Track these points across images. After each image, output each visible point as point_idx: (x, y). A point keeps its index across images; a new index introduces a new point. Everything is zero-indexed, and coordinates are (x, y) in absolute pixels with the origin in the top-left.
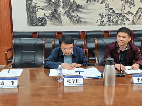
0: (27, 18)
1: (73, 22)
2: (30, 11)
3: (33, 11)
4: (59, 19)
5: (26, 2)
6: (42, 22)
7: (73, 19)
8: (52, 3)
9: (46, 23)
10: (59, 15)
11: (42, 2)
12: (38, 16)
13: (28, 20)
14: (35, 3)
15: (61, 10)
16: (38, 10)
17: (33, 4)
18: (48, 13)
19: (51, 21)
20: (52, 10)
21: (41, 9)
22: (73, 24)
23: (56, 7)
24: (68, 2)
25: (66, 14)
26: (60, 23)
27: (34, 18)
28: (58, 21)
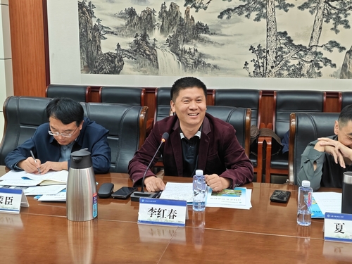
0: (81, 55)
1: (186, 65)
2: (87, 37)
3: (94, 37)
4: (152, 57)
5: (79, 16)
6: (113, 64)
7: (186, 59)
8: (135, 20)
9: (121, 67)
10: (152, 48)
11: (114, 16)
12: (104, 51)
13: (82, 58)
14: (98, 19)
15: (156, 36)
16: (105, 36)
17: (94, 22)
18: (126, 42)
19: (132, 62)
20: (137, 36)
21: (112, 33)
22: (186, 71)
23: (145, 29)
24: (174, 16)
25: (169, 46)
26: (153, 69)
27: (95, 54)
28: (149, 62)
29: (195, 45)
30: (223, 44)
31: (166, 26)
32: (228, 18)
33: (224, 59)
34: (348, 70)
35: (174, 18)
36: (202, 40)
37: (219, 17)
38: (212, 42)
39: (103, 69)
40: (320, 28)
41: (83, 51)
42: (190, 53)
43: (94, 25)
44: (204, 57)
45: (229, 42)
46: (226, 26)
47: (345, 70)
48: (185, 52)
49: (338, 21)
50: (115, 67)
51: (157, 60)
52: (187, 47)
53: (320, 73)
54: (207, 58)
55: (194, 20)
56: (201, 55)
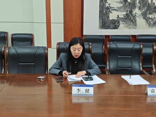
0: (99, 21)
1: (149, 24)
2: (103, 12)
3: (106, 12)
4: (134, 21)
5: (100, 2)
6: (115, 25)
7: (150, 21)
8: (127, 4)
9: (119, 26)
10: (134, 17)
11: (117, 2)
12: (111, 18)
13: (100, 22)
14: (109, 4)
15: (137, 11)
16: (112, 12)
17: (107, 5)
18: (122, 14)
19: (124, 24)
20: (127, 11)
21: (115, 10)
22: (149, 27)
23: (132, 8)
24: (146, 2)
25: (142, 16)
26: (134, 26)
27: (106, 20)
28: (132, 23)
31: (141, 7)
39: (110, 27)
41: (101, 19)
42: (152, 19)
43: (107, 6)
50: (116, 26)
51: (136, 22)
52: (150, 16)
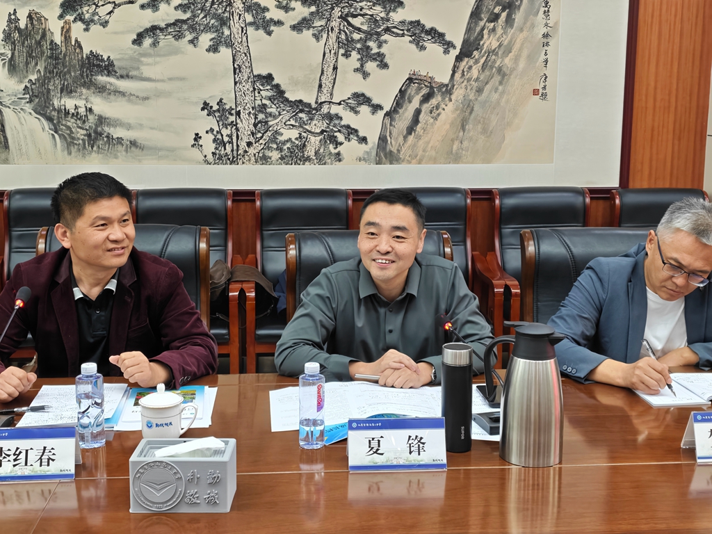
1: (69, 141)
22: (70, 153)
29: (87, 100)
30: (146, 98)
31: (20, 60)
32: (155, 44)
33: (152, 128)
34: (389, 147)
35: (39, 43)
36: (101, 89)
37: (134, 42)
38: (123, 94)
40: (335, 68)
44: (109, 125)
45: (159, 94)
46: (150, 60)
47: (384, 149)
48: (67, 113)
49: (366, 54)
51: (3, 131)
52: (69, 103)
53: (338, 154)
54: (115, 126)
55: (81, 48)
56: (101, 120)
